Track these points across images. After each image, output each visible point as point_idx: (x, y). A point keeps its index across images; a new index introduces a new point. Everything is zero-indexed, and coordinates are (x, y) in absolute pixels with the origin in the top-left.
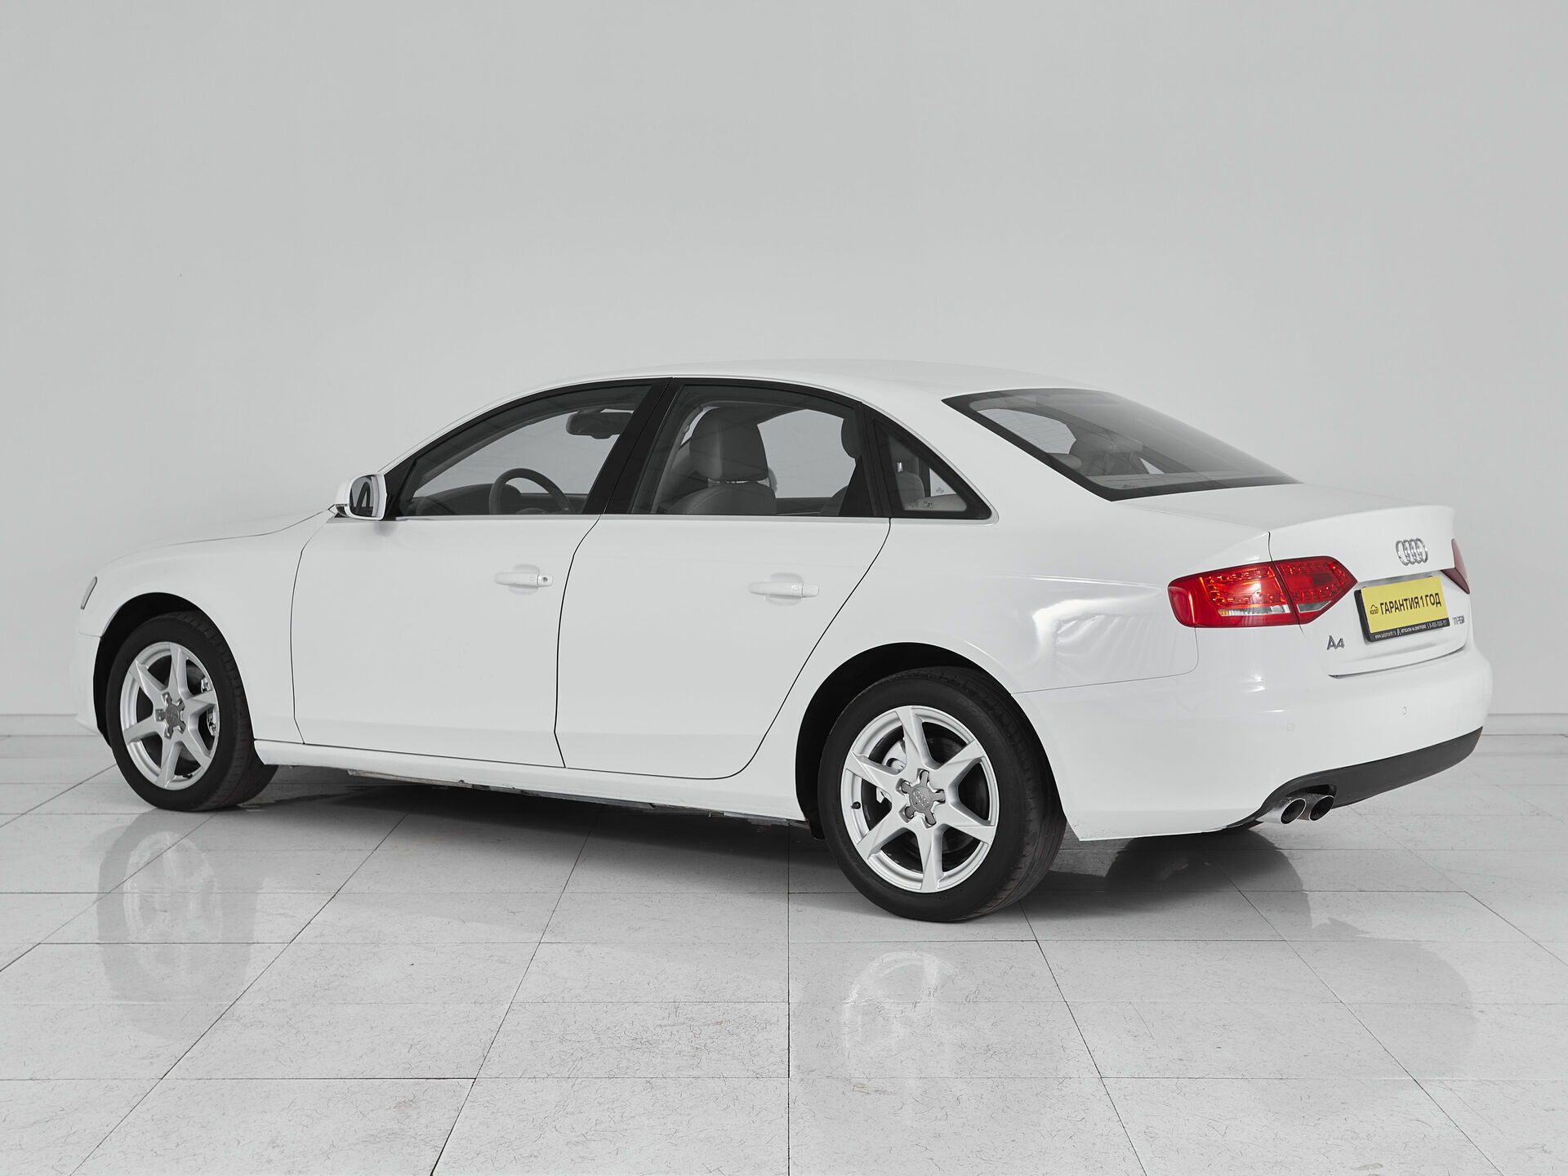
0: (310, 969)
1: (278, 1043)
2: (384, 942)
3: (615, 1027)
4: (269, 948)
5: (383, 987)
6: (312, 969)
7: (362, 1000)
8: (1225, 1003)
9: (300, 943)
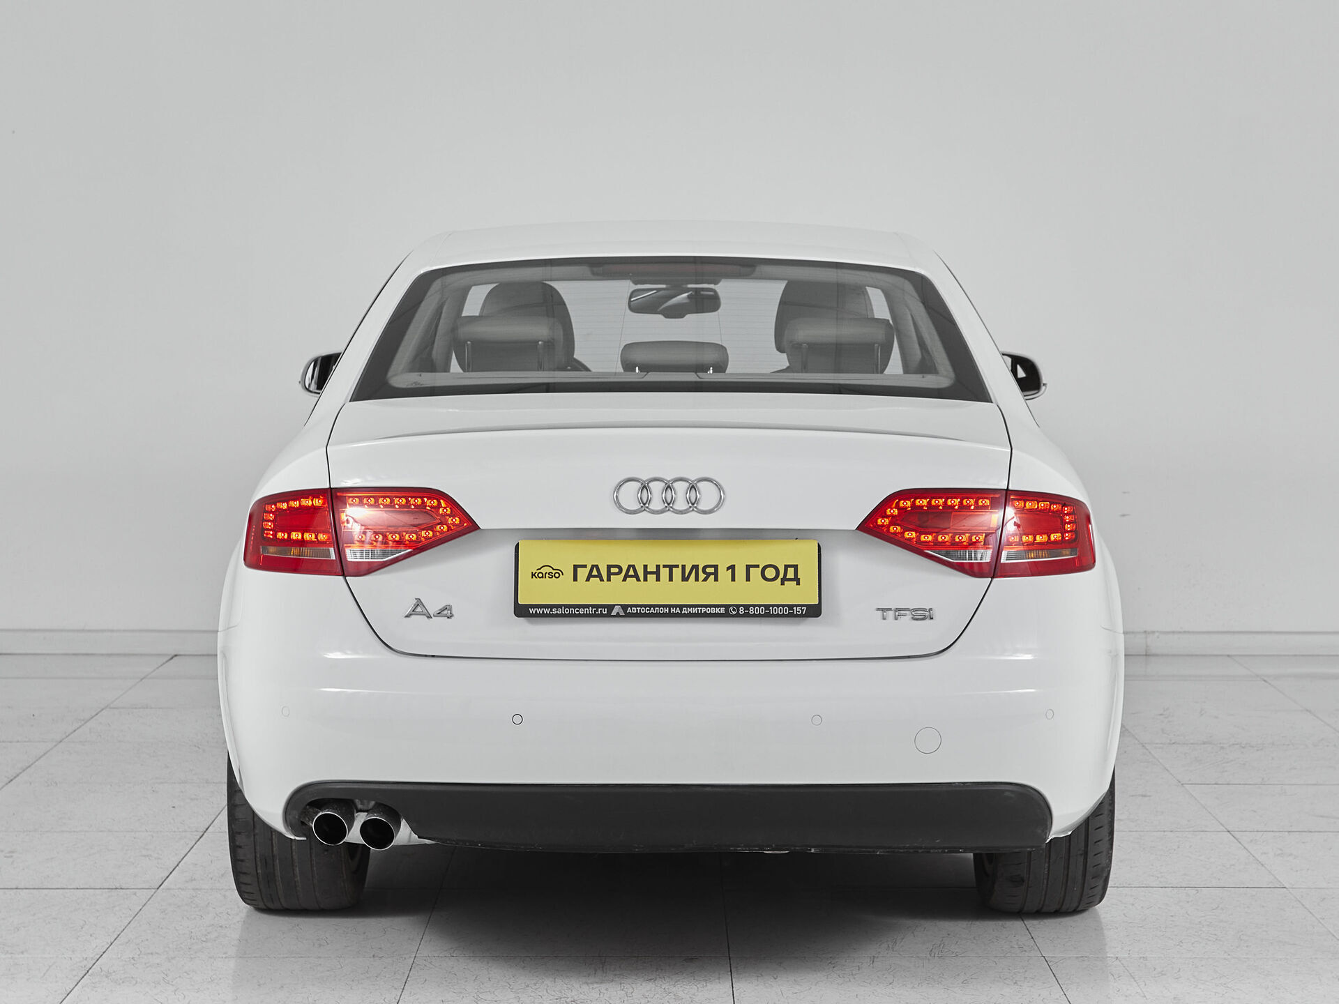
0: (183, 918)
4: (135, 894)
8: (1225, 959)
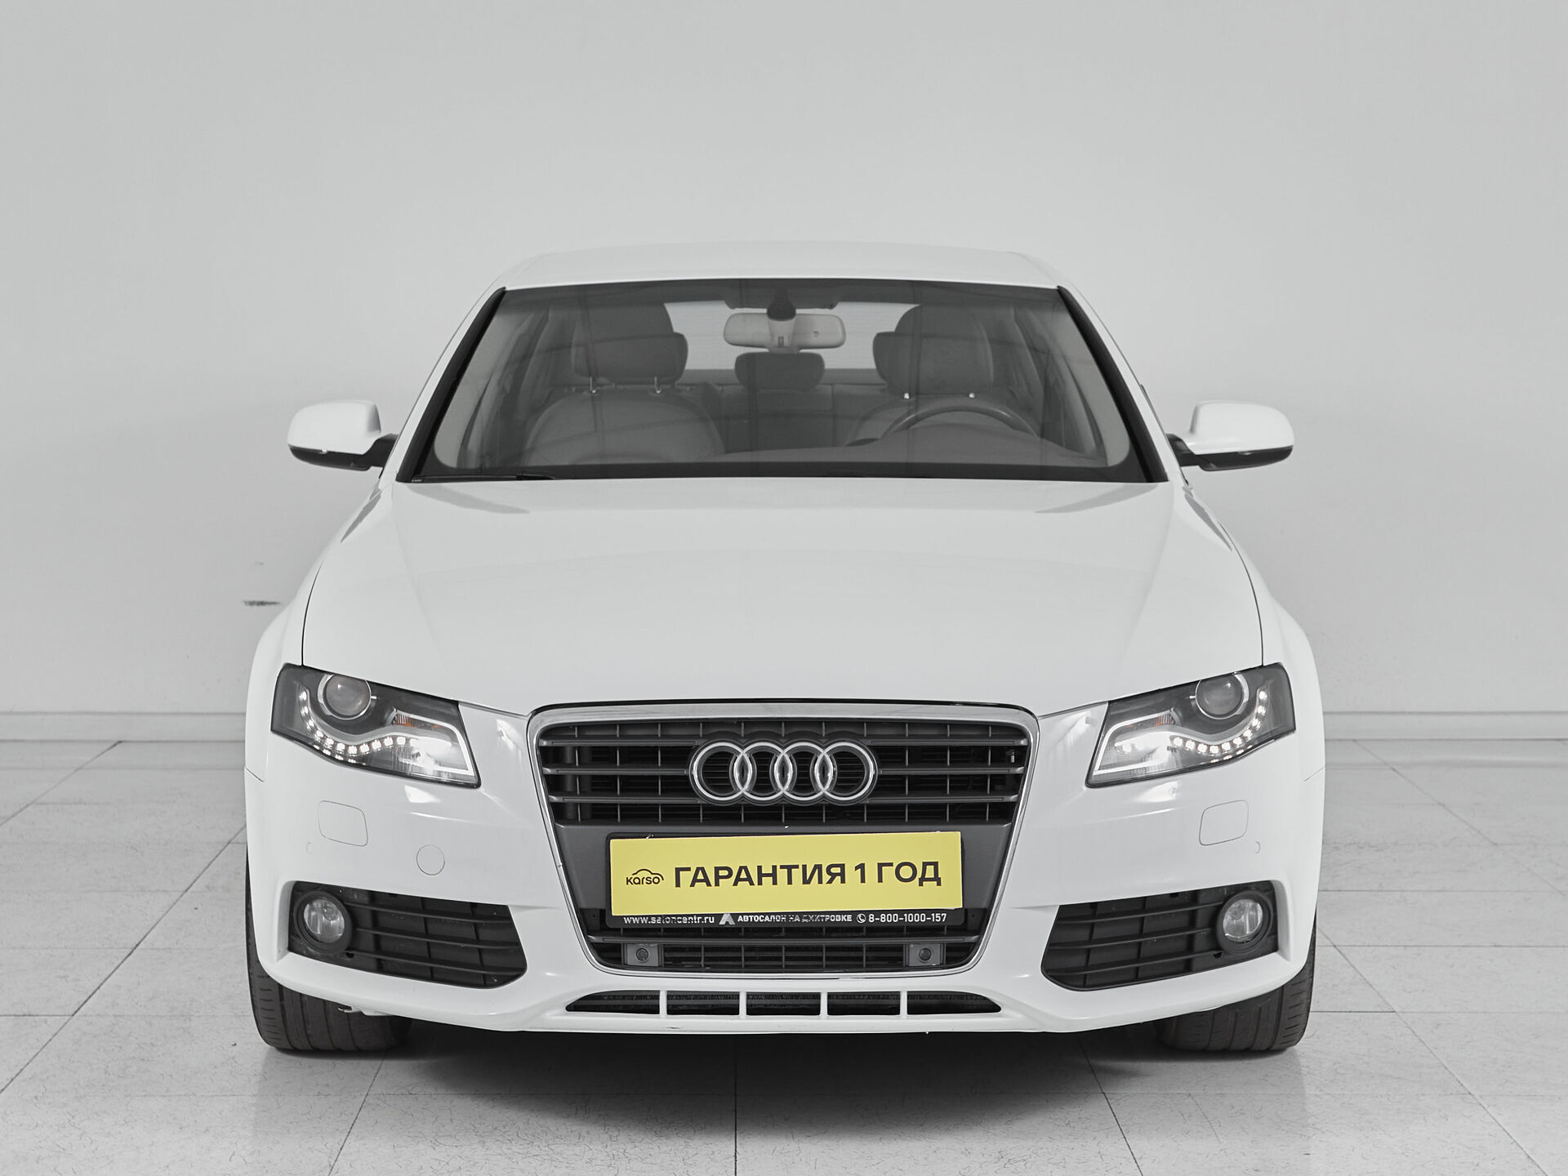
1: (57, 1149)
2: (197, 1014)
3: (504, 1127)
5: (196, 1073)
6: (102, 1049)
7: (168, 1091)
9: (85, 1016)
